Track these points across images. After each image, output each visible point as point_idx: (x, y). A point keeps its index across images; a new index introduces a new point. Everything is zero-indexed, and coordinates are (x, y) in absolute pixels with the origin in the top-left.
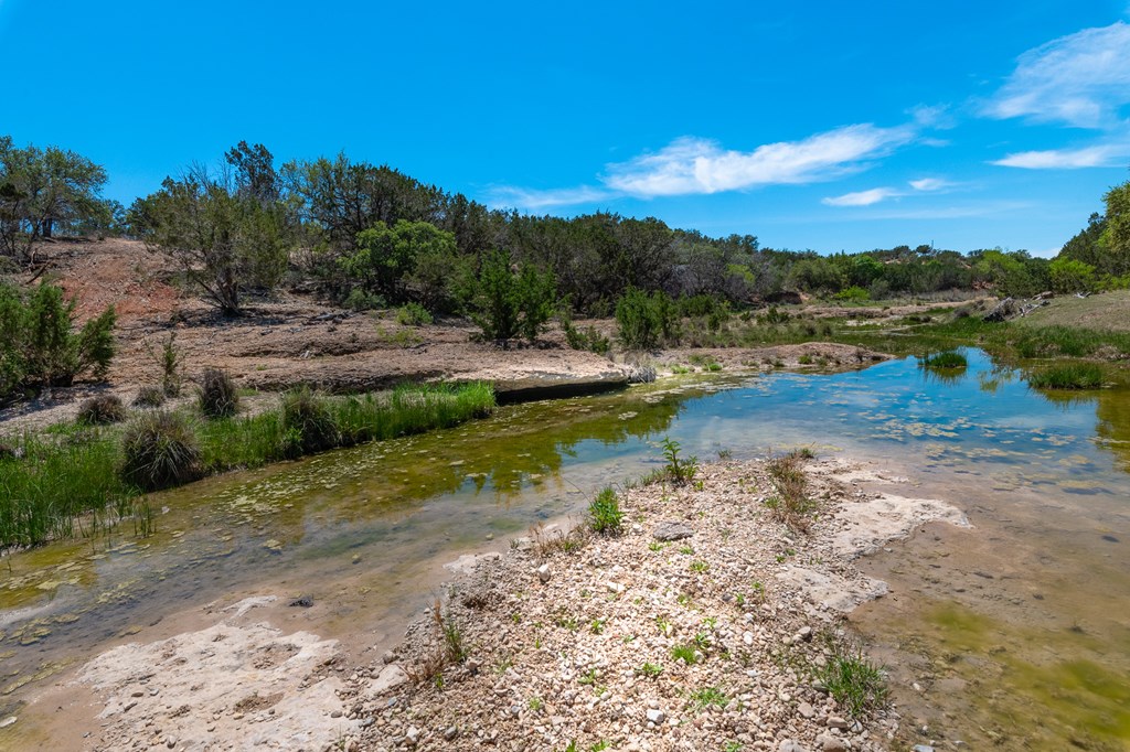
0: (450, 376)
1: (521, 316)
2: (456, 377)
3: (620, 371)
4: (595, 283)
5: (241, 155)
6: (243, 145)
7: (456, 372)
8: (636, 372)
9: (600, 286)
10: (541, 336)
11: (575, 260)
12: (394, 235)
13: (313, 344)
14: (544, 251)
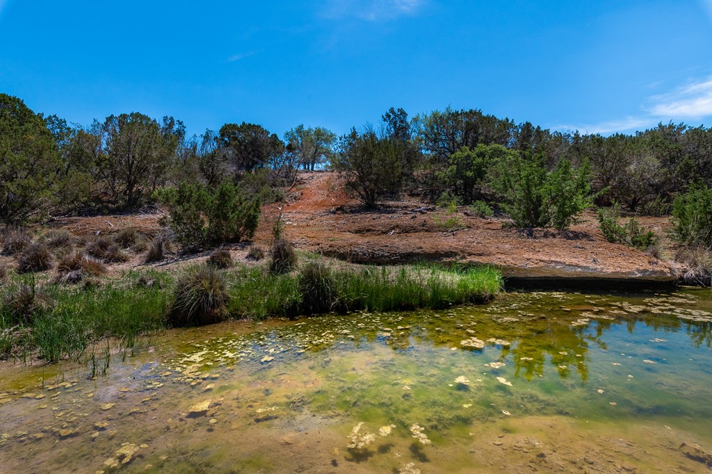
0: (464, 257)
1: (554, 209)
2: (469, 259)
3: (666, 270)
4: (652, 185)
5: (390, 116)
6: (392, 110)
7: (470, 254)
8: (691, 273)
9: (657, 188)
10: (572, 227)
11: (632, 167)
12: (474, 155)
13: (397, 226)
14: (600, 160)
